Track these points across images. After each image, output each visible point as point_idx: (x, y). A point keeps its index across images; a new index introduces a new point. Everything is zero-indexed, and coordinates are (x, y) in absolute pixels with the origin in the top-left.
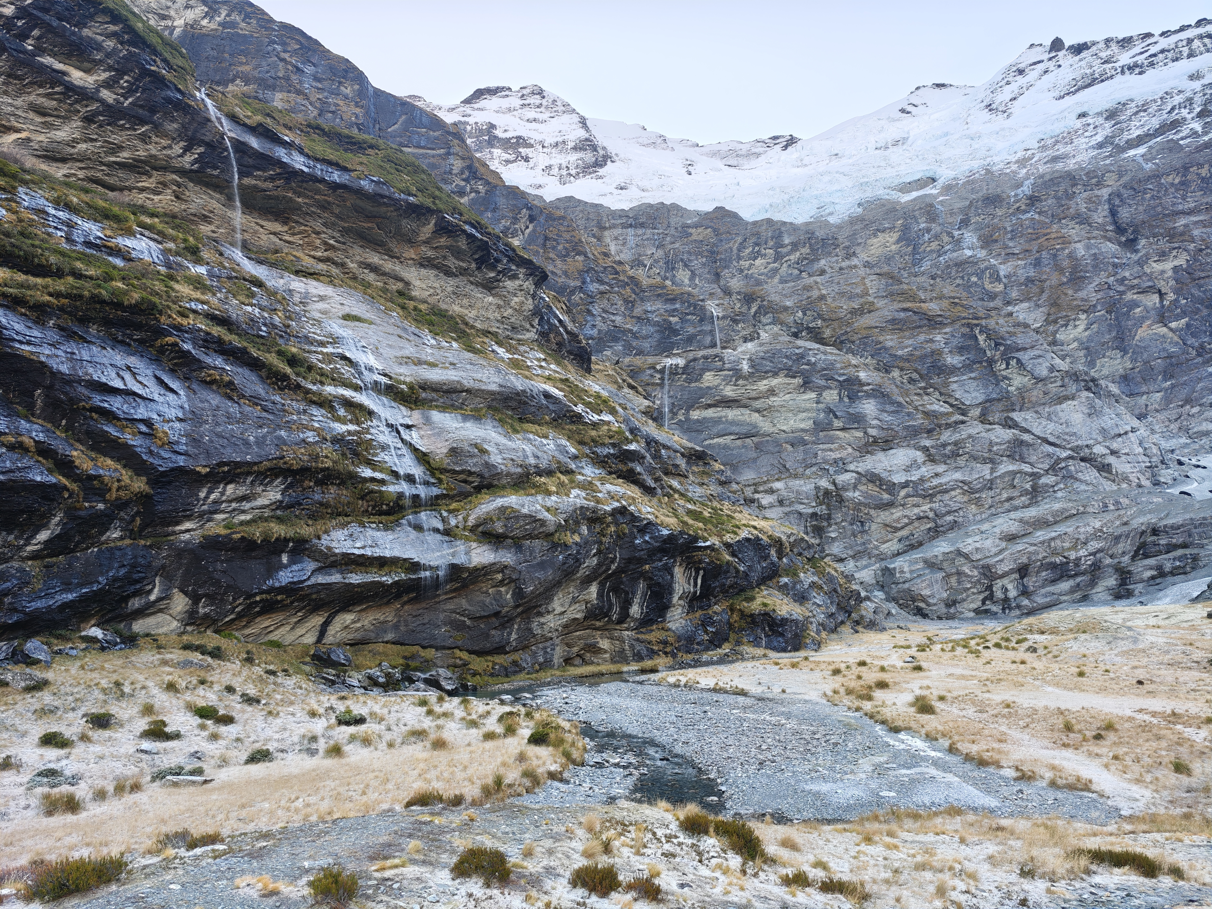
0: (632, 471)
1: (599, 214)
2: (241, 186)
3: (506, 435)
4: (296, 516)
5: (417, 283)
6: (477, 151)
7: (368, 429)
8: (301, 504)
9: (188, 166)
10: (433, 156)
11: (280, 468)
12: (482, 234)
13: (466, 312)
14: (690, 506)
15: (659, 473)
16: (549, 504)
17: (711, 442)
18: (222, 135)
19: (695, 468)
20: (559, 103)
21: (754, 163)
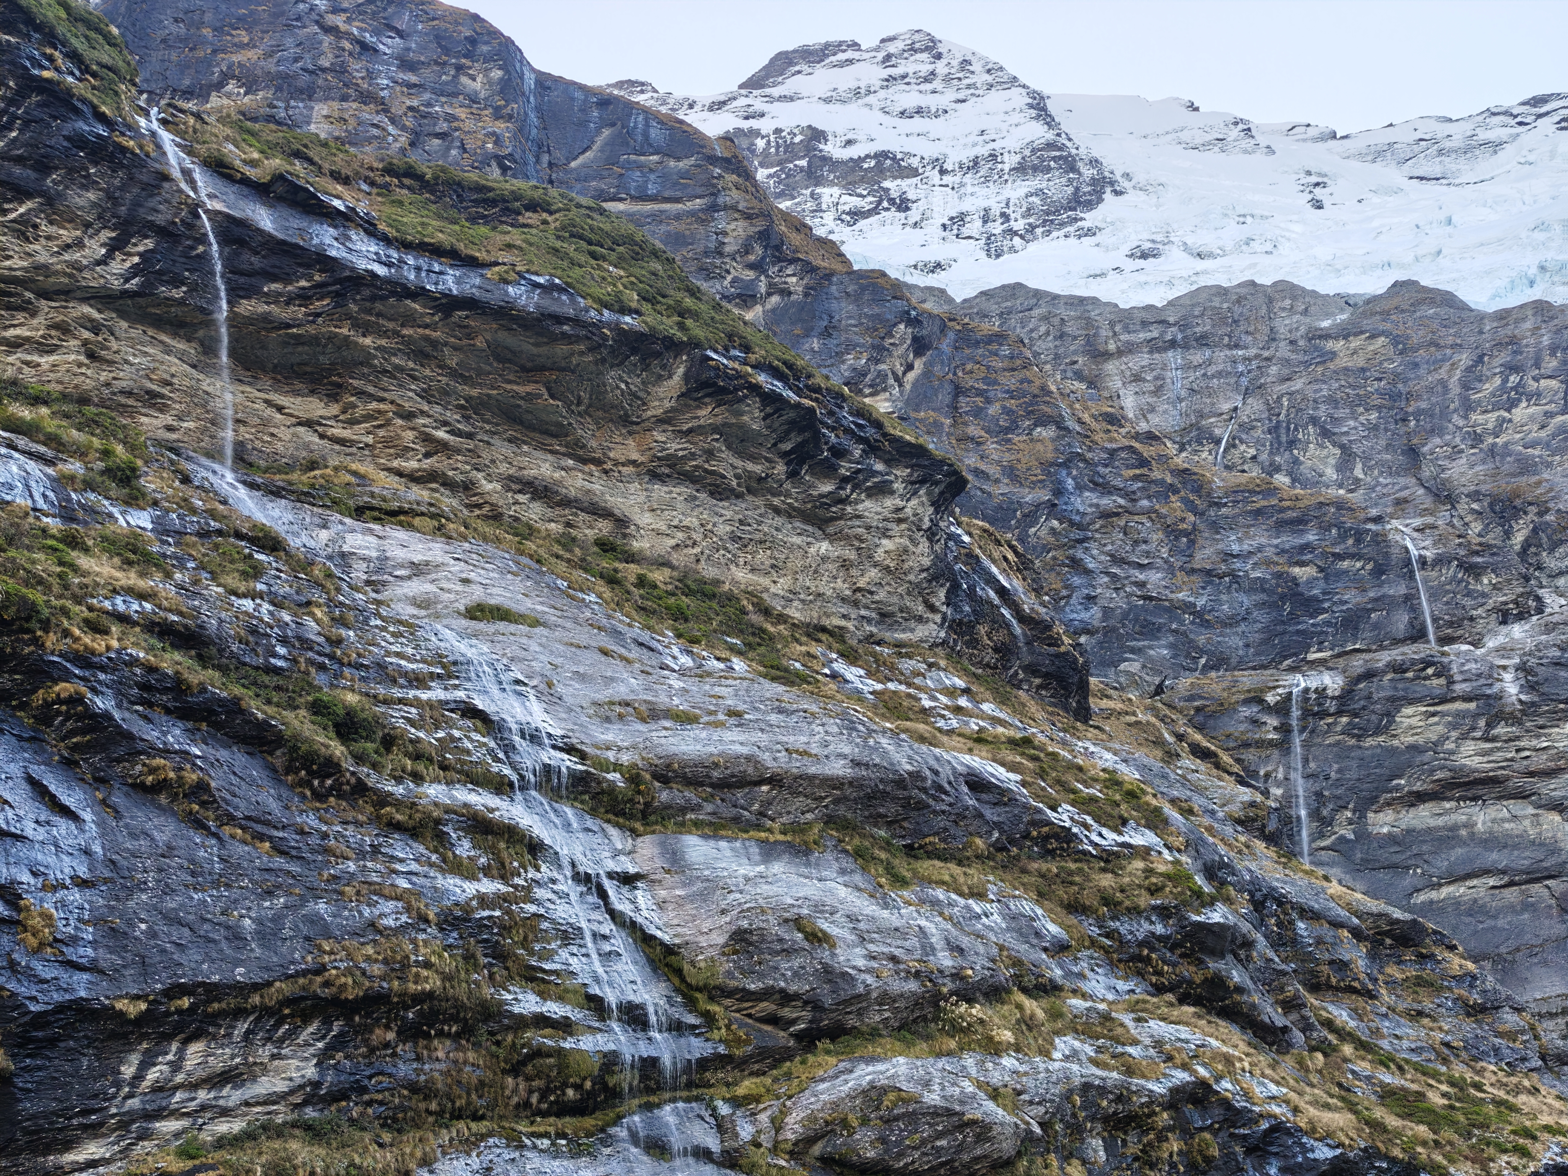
0: (1217, 983)
1: (1089, 323)
2: (234, 320)
3: (876, 894)
4: (352, 1121)
5: (645, 519)
6: (781, 195)
7: (528, 889)
8: (364, 1090)
9: (116, 284)
10: (678, 217)
11: (316, 997)
12: (798, 392)
13: (765, 581)
14: (1388, 1079)
15: (1294, 988)
16: (996, 1078)
17: (1434, 895)
18: (194, 208)
19: (1393, 971)
20: (976, 67)
21: (1486, 165)
